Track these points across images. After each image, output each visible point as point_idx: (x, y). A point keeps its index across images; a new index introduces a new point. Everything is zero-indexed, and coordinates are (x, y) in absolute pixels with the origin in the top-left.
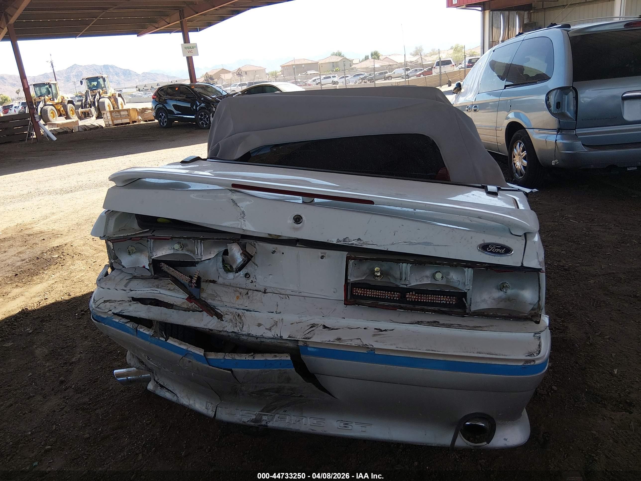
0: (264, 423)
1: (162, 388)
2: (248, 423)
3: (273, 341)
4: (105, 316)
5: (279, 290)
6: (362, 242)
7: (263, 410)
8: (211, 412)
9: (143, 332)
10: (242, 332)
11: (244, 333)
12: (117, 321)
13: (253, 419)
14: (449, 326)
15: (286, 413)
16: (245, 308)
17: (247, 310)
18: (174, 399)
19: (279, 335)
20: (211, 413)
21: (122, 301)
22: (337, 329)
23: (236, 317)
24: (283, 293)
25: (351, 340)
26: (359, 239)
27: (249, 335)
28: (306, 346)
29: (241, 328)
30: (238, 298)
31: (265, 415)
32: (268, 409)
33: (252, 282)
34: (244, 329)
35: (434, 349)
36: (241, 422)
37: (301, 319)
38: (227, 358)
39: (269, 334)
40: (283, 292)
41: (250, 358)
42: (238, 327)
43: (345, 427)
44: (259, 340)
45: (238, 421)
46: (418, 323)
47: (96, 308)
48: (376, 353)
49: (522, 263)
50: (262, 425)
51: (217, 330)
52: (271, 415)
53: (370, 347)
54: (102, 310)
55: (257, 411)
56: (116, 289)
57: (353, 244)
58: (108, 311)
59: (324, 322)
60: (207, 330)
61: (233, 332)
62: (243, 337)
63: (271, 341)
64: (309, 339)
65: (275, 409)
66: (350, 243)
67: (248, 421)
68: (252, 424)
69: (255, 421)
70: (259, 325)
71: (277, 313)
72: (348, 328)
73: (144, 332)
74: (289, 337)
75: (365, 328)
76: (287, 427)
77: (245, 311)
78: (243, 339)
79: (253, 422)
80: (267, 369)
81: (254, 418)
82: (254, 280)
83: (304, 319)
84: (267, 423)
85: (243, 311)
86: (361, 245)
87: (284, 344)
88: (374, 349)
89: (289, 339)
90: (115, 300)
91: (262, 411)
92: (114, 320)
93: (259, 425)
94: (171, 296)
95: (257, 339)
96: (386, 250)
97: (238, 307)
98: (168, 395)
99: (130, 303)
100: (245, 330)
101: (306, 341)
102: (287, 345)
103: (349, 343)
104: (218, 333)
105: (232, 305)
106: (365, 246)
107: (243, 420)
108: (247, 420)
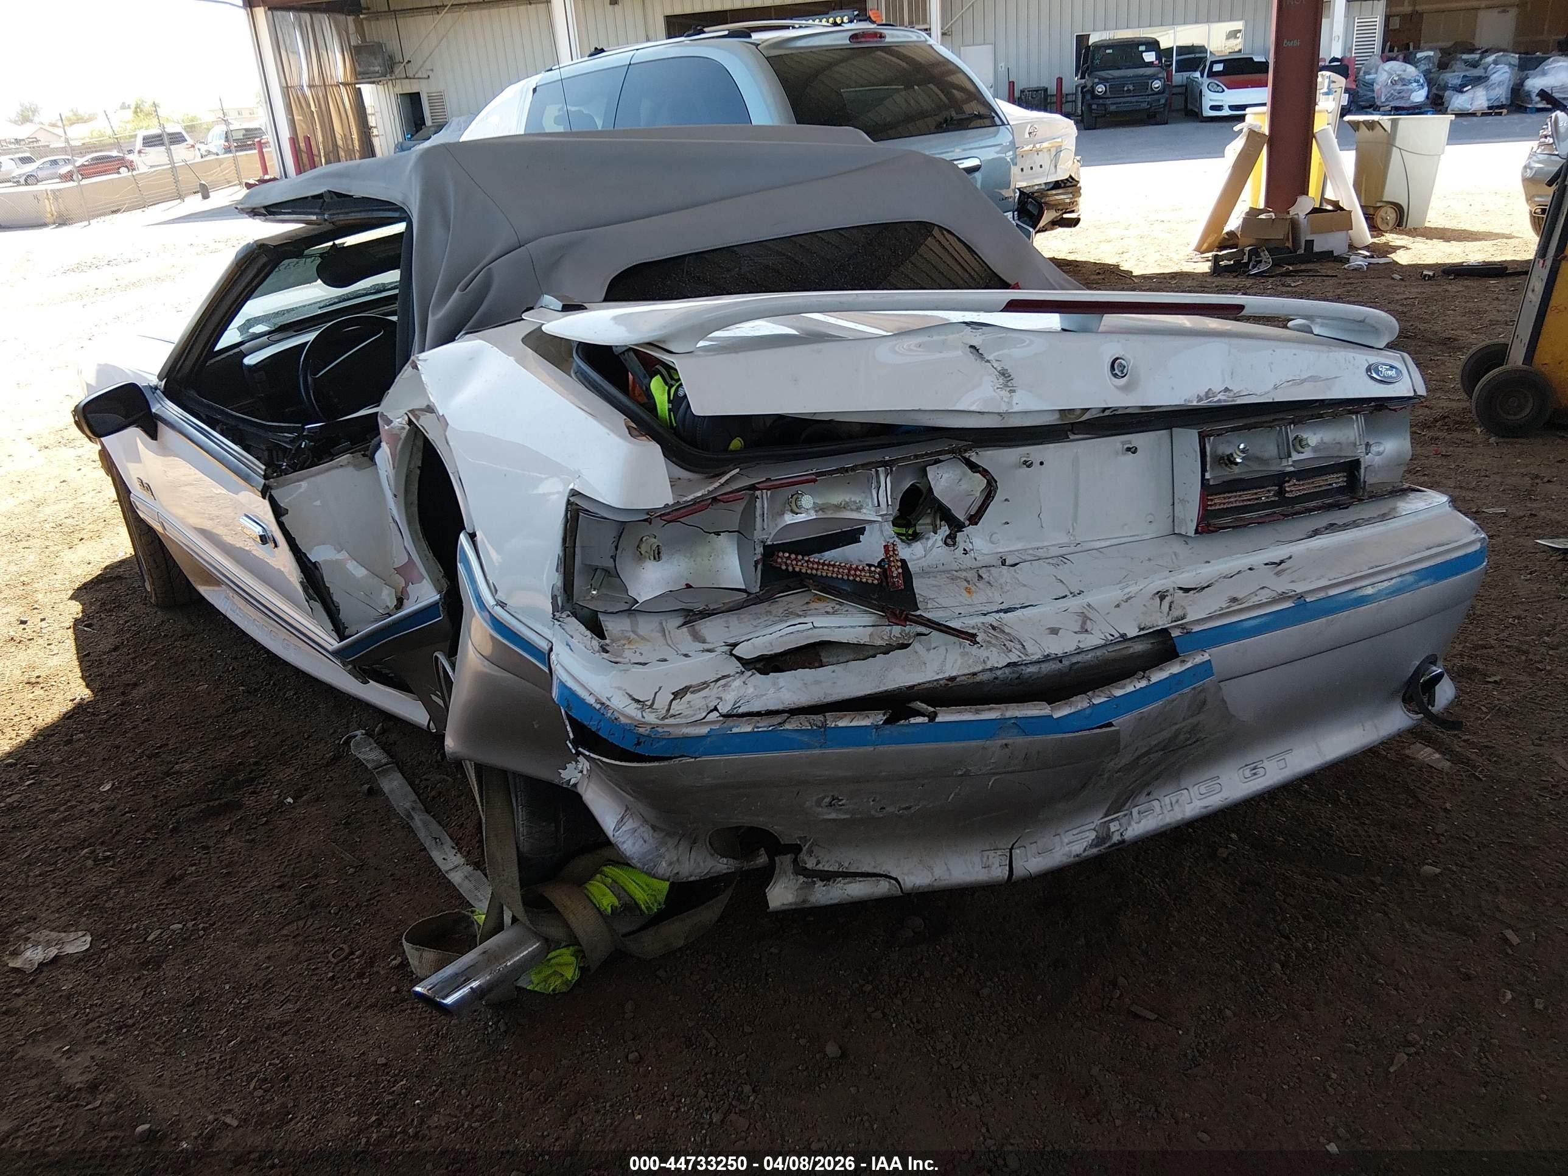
0: (1116, 838)
1: (829, 880)
2: (1086, 853)
3: (1099, 653)
4: (704, 730)
5: (1031, 552)
6: (1231, 394)
7: (1108, 810)
8: (999, 870)
9: (851, 724)
10: (1027, 658)
11: (1035, 658)
12: (749, 729)
13: (1093, 840)
14: (1355, 524)
15: (1151, 797)
16: (1003, 607)
17: (1006, 611)
18: (883, 888)
19: (1117, 635)
20: (998, 872)
21: (724, 677)
22: (1208, 586)
23: (992, 631)
24: (1045, 555)
25: (1255, 594)
26: (1227, 390)
27: (1047, 658)
28: (1187, 633)
29: (1022, 650)
30: (968, 590)
31: (1112, 820)
32: (1117, 806)
33: (966, 552)
34: (1030, 650)
35: (1378, 564)
36: (1072, 859)
37: (1127, 590)
38: (1096, 701)
39: (1094, 640)
40: (1041, 553)
41: (1143, 683)
42: (1013, 650)
43: (1255, 774)
44: (1066, 663)
45: (1066, 860)
46: (1316, 533)
47: (663, 718)
48: (1308, 600)
49: (1415, 391)
50: (1115, 844)
51: (964, 675)
52: (1125, 815)
53: (1290, 594)
54: (686, 717)
55: (1096, 820)
56: (686, 655)
57: (1220, 400)
58: (704, 714)
59: (1173, 582)
60: (941, 682)
61: (1008, 665)
62: (1029, 670)
63: (1093, 654)
64: (1183, 619)
65: (1130, 798)
66: (1216, 399)
67: (1085, 850)
68: (1095, 850)
69: (1099, 841)
70: (1054, 631)
71: (1074, 596)
72: (1225, 577)
73: (854, 724)
74: (1141, 629)
75: (1250, 569)
76: (1161, 824)
77: (1002, 614)
78: (1029, 673)
79: (1096, 846)
80: (1173, 696)
81: (1094, 837)
82: (969, 547)
83: (1133, 589)
84: (1121, 834)
85: (997, 616)
86: (1233, 401)
87: (1125, 652)
88: (1301, 596)
89: (1142, 633)
90: (704, 684)
91: (1106, 816)
92: (735, 730)
93: (1109, 847)
94: (839, 627)
95: (1061, 661)
96: (1271, 401)
97: (985, 609)
98: (857, 890)
99: (743, 678)
100: (1035, 652)
101: (1181, 625)
102: (1131, 651)
103: (1255, 600)
104: (971, 681)
105: (972, 610)
106: (1239, 401)
107: (1074, 853)
108: (1082, 849)
